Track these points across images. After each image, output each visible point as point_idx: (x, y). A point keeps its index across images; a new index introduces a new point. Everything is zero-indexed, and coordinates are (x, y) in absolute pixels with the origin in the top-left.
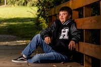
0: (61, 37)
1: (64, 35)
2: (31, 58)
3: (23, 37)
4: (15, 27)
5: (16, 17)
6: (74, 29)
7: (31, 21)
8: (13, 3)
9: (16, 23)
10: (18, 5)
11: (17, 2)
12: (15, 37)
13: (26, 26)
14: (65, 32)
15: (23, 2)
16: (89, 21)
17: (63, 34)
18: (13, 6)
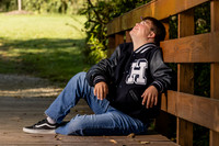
0: (130, 80)
1: (138, 76)
2: (64, 124)
3: (55, 81)
4: (38, 60)
5: (42, 36)
6: (158, 63)
7: (74, 45)
8: (36, 7)
9: (41, 51)
10: (48, 11)
11: (45, 4)
12: (38, 79)
13: (61, 57)
14: (138, 69)
15: (59, 4)
16: (188, 46)
17: (134, 72)
18: (36, 12)
